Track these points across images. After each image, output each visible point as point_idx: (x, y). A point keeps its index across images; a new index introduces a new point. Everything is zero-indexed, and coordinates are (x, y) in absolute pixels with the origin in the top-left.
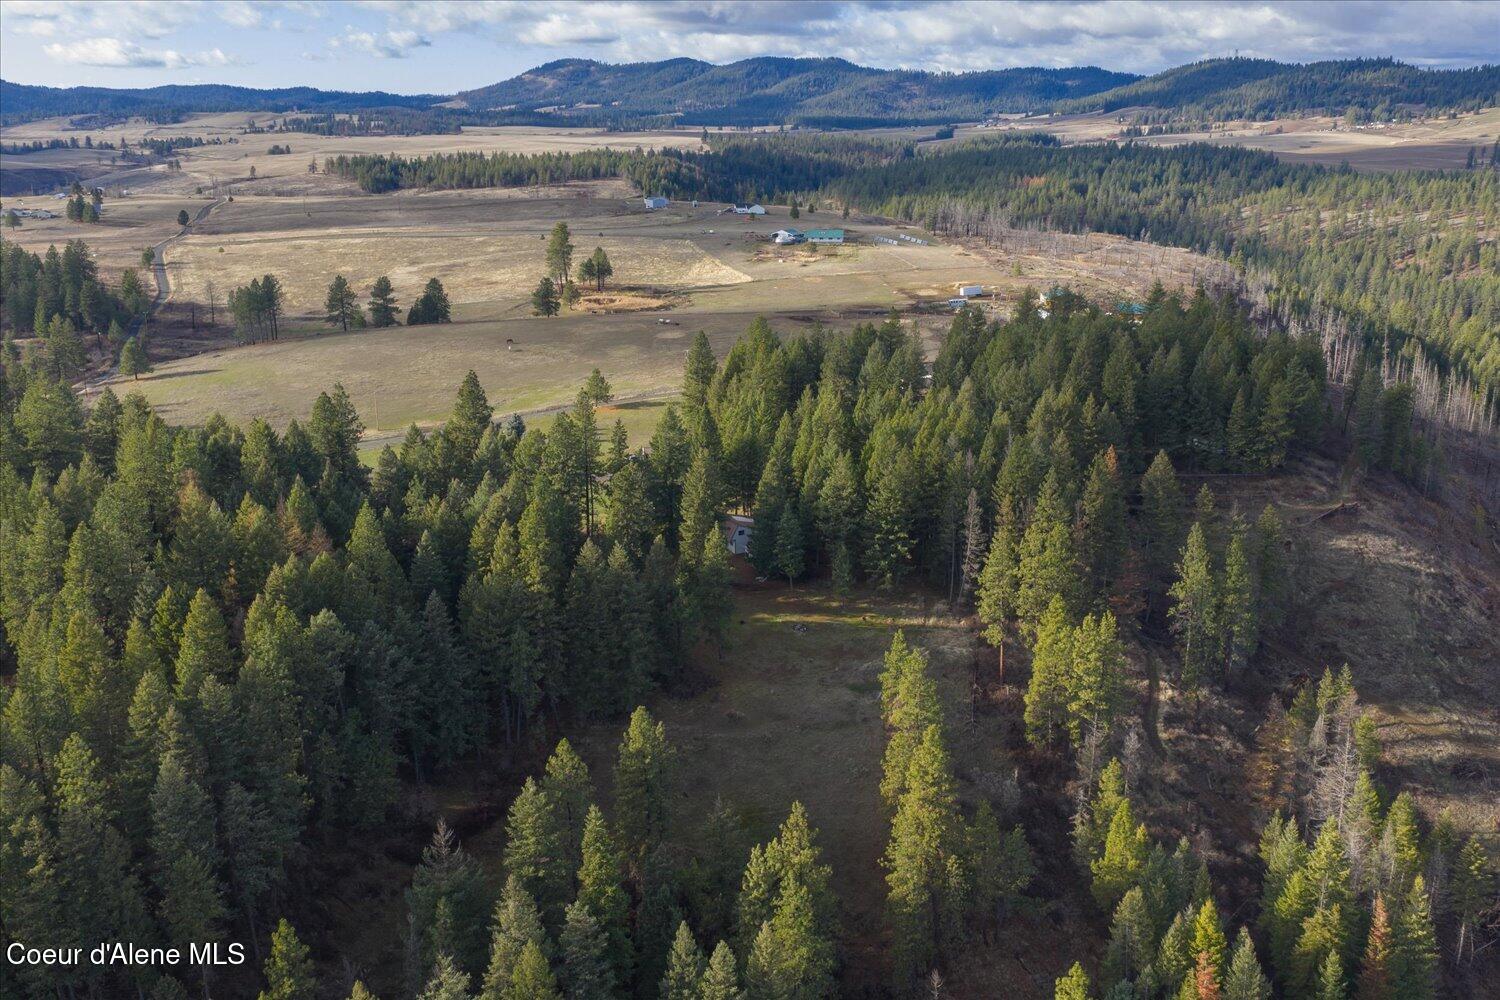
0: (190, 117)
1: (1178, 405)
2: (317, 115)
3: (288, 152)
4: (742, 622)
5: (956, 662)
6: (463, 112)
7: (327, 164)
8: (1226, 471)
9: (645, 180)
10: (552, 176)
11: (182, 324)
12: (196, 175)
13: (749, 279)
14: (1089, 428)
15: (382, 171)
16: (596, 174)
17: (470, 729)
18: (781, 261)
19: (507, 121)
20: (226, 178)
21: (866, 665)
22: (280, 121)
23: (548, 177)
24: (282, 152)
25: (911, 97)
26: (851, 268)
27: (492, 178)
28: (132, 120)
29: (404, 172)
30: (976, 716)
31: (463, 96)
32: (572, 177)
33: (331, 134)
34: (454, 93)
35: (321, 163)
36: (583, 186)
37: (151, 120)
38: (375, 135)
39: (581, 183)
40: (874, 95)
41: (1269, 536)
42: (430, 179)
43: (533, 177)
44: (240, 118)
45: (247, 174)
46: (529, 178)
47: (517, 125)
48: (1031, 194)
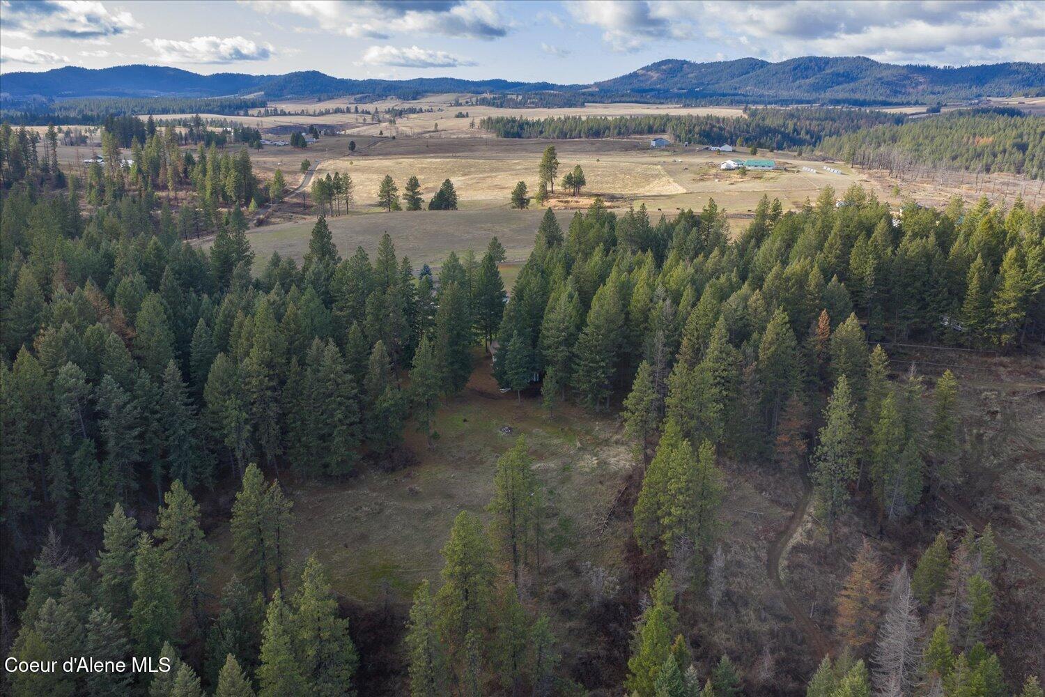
0: (423, 96)
1: (918, 284)
2: (497, 96)
3: (467, 116)
4: (465, 421)
5: (616, 473)
6: (592, 94)
7: (481, 123)
8: (960, 346)
9: (683, 135)
10: (620, 131)
11: (298, 205)
12: (404, 128)
13: (685, 191)
14: (812, 294)
15: (512, 127)
16: (651, 130)
17: (199, 470)
18: (717, 180)
19: (617, 99)
20: (420, 131)
21: (538, 465)
22: (474, 100)
23: (616, 131)
24: (463, 116)
25: (917, 84)
26: (766, 187)
27: (580, 131)
28: (389, 98)
29: (526, 127)
30: (610, 519)
31: (597, 84)
32: (635, 133)
33: (502, 107)
34: (592, 83)
35: (477, 121)
36: (640, 139)
37: (400, 98)
38: (529, 108)
39: (638, 136)
40: (888, 83)
41: (945, 399)
42: (541, 132)
43: (607, 131)
44: (451, 97)
45: (433, 129)
46: (604, 133)
47: (623, 102)
48: (979, 149)
